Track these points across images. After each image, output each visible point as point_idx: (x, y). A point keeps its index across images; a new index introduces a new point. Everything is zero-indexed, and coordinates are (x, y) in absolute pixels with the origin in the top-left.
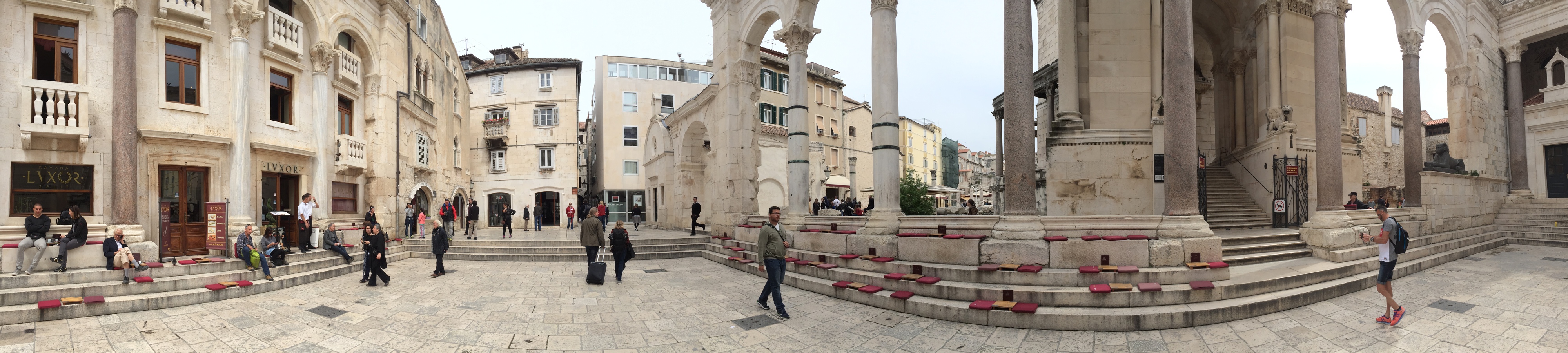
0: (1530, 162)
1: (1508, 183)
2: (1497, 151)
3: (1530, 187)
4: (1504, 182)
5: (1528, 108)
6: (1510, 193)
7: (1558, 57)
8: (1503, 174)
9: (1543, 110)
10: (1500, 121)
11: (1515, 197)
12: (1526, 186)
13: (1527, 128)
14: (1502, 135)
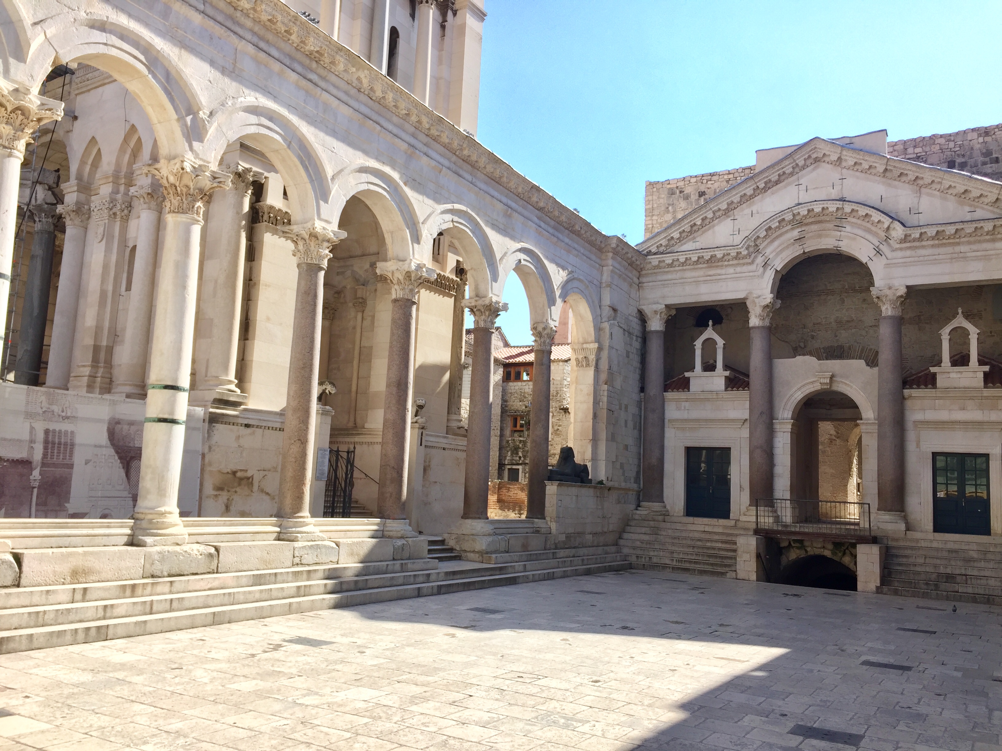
0: (668, 467)
1: (638, 493)
2: (627, 450)
3: (665, 499)
4: (633, 490)
5: (669, 395)
6: (639, 506)
7: (710, 333)
8: (632, 480)
9: (687, 400)
10: (633, 409)
11: (645, 513)
12: (660, 498)
13: (666, 421)
14: (634, 428)
